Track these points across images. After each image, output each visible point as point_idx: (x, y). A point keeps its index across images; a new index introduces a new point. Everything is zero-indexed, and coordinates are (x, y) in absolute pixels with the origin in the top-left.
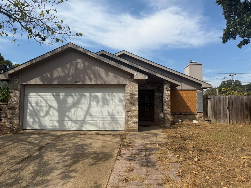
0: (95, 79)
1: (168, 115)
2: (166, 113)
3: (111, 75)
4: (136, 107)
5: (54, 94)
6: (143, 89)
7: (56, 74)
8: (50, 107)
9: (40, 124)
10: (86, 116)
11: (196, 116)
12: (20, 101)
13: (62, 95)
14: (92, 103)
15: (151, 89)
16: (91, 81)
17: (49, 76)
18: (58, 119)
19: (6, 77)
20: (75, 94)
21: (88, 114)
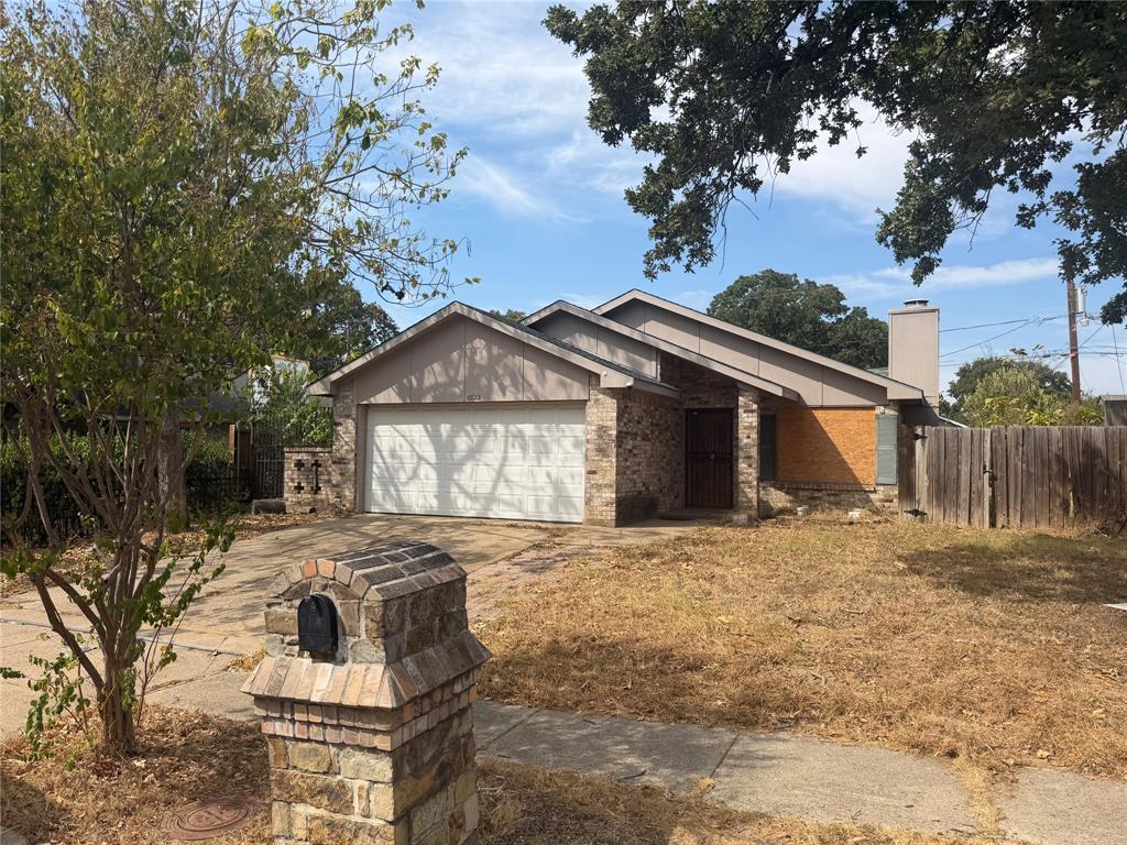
0: (512, 389)
1: (750, 487)
2: (743, 482)
3: (552, 377)
4: (611, 461)
5: (429, 426)
6: (697, 407)
7: (429, 381)
8: (420, 458)
9: (399, 502)
10: (496, 482)
11: (872, 496)
12: (356, 444)
13: (445, 428)
14: (510, 449)
15: (723, 406)
16: (504, 394)
17: (414, 382)
18: (436, 489)
19: (326, 389)
20: (473, 427)
21: (502, 479)
